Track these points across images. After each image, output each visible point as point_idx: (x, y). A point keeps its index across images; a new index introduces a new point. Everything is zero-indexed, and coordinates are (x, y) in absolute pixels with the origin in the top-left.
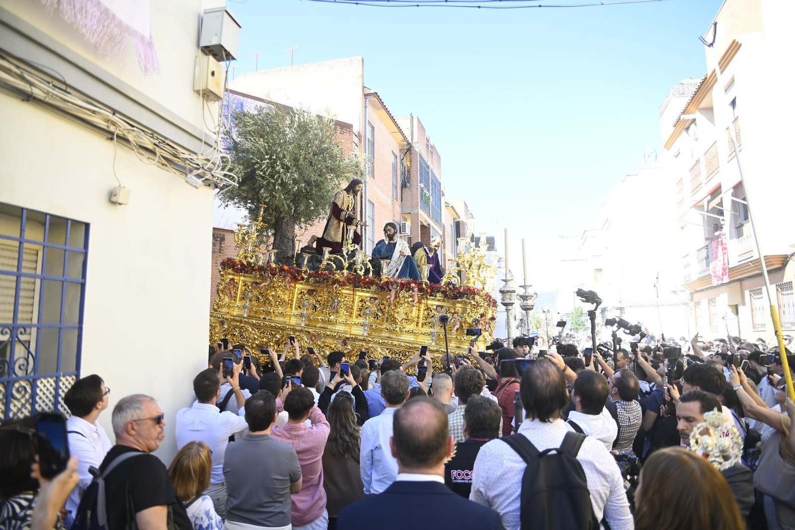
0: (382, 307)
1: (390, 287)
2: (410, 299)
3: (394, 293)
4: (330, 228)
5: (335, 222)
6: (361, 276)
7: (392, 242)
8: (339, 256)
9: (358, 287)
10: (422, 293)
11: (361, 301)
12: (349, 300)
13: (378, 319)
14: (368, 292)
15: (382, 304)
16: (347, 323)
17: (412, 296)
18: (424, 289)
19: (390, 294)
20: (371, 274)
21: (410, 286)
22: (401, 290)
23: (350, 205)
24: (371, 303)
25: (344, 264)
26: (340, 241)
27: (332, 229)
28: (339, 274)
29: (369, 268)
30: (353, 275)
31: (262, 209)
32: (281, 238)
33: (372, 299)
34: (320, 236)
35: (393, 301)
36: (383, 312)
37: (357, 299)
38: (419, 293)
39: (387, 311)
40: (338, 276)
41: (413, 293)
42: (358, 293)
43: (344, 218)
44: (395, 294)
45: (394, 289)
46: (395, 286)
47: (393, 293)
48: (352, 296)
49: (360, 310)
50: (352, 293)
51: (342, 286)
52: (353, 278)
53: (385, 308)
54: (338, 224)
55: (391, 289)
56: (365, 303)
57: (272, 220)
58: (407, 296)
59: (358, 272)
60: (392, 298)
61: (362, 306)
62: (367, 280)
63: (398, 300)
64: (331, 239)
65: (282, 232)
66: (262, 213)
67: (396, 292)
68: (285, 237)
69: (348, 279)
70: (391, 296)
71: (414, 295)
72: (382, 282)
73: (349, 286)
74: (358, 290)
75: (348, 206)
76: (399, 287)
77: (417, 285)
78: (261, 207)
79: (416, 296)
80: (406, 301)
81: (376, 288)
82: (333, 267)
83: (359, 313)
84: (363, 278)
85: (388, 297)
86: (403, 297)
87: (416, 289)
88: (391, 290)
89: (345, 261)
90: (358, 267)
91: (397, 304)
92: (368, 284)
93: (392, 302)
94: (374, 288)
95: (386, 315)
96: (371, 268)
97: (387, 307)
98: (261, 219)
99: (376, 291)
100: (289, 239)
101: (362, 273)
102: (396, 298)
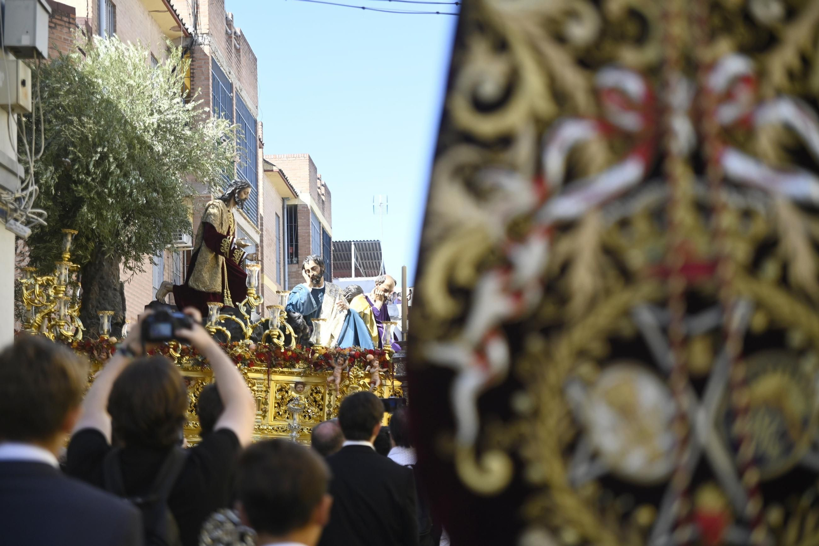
0: (318, 397)
1: (332, 362)
2: (367, 381)
3: (340, 371)
4: (200, 267)
5: (210, 256)
6: (280, 348)
7: (317, 288)
8: (234, 317)
9: (274, 367)
10: (385, 370)
11: (280, 390)
12: (260, 389)
13: (310, 417)
14: (291, 374)
15: (316, 393)
16: (261, 427)
17: (369, 375)
18: (388, 361)
19: (331, 374)
20: (293, 344)
21: (365, 358)
22: (351, 366)
23: (232, 226)
24: (297, 392)
25: (245, 330)
26: (219, 289)
27: (205, 270)
28: (241, 348)
29: (290, 334)
30: (265, 347)
31: (70, 238)
32: (101, 289)
33: (300, 386)
35: (340, 384)
36: (319, 405)
37: (274, 388)
38: (381, 370)
39: (327, 403)
40: (240, 351)
41: (372, 370)
42: (275, 377)
43: (227, 250)
44: (342, 373)
45: (339, 364)
46: (340, 360)
47: (338, 371)
48: (267, 382)
49: (279, 405)
50: (266, 377)
51: (249, 365)
52: (267, 352)
53: (323, 399)
54: (214, 261)
55: (334, 365)
56: (287, 392)
57: (86, 258)
58: (363, 375)
59: (276, 340)
60: (338, 381)
61: (282, 399)
62: (290, 353)
63: (347, 382)
65: (102, 278)
66: (69, 246)
67: (343, 370)
68: (109, 287)
69: (259, 354)
70: (335, 377)
71: (373, 373)
72: (317, 355)
73: (258, 365)
74: (275, 372)
75: (230, 227)
76: (347, 362)
77: (376, 356)
78: (66, 235)
79: (377, 374)
80: (361, 383)
81: (305, 366)
82: (226, 335)
83: (277, 410)
84: (283, 350)
85: (330, 378)
86: (355, 377)
87: (376, 363)
88: (333, 368)
89: (246, 325)
90: (274, 333)
91: (345, 389)
92: (291, 360)
93: (338, 386)
94: (299, 367)
95: (326, 409)
96: (293, 334)
97: (327, 397)
98: (67, 256)
99: (305, 372)
100: (115, 290)
101: (281, 342)
102: (342, 380)
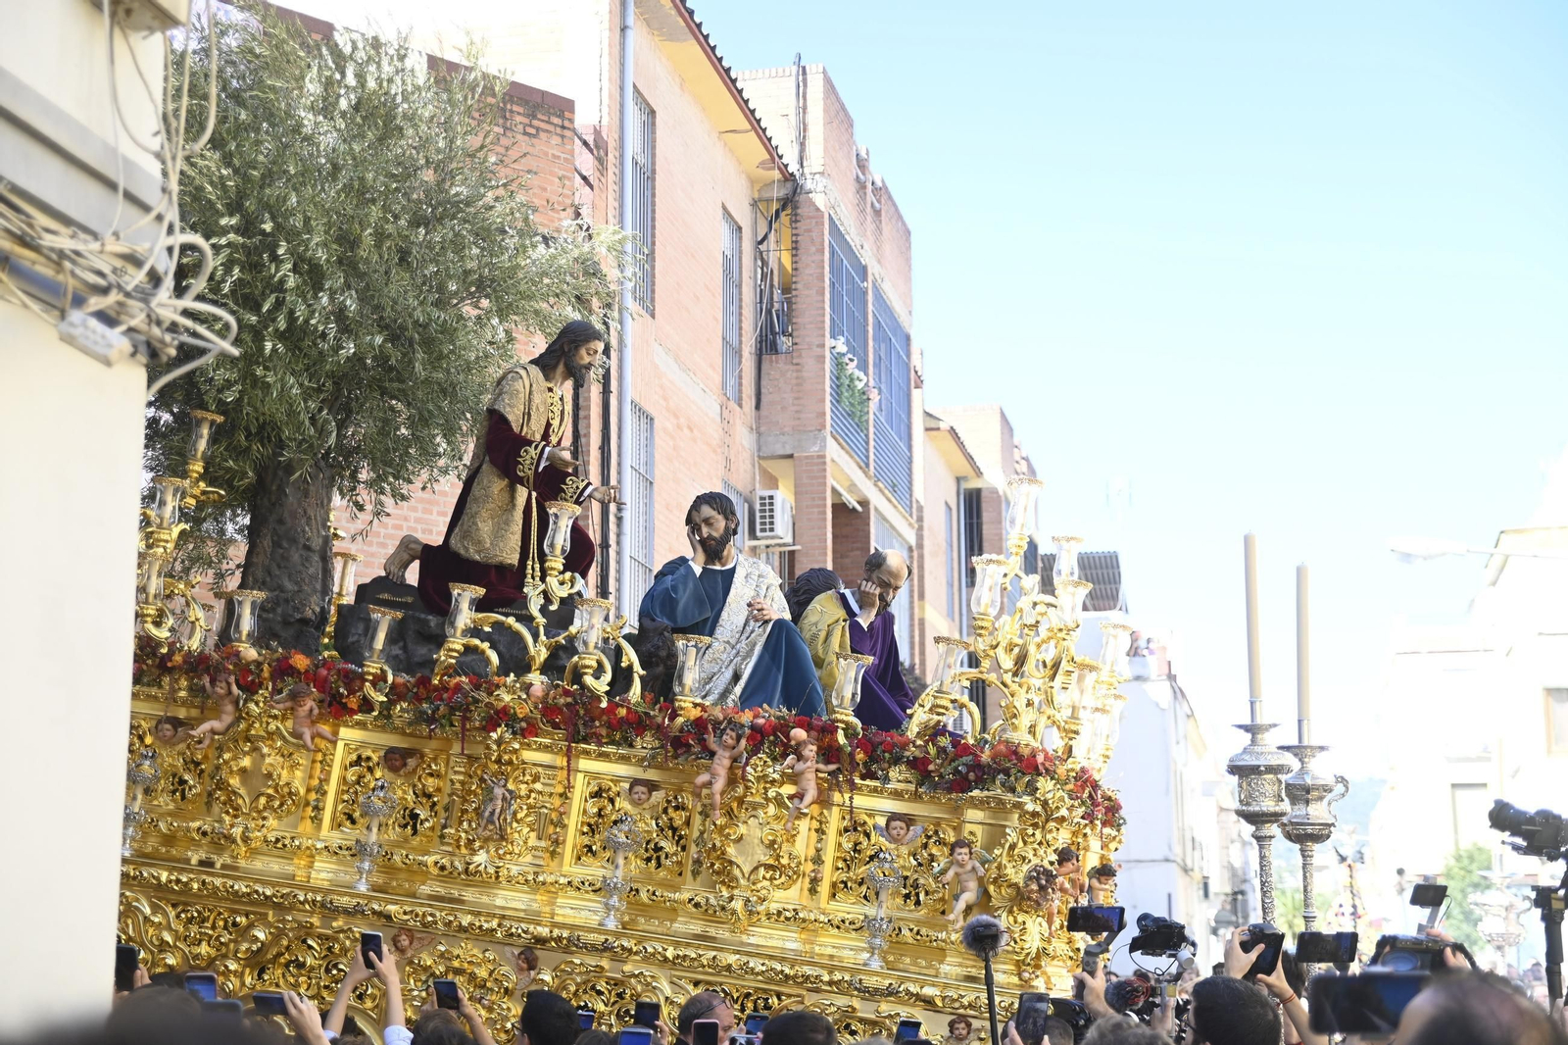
0: (679, 818)
1: (711, 740)
2: (788, 789)
3: (727, 763)
4: (475, 508)
5: (498, 486)
6: (598, 699)
7: (718, 567)
8: (511, 620)
9: (585, 740)
10: (832, 767)
11: (597, 794)
12: (548, 789)
13: (659, 865)
14: (624, 759)
15: (677, 808)
16: (541, 878)
17: (794, 778)
18: (840, 748)
19: (708, 769)
20: (636, 690)
21: (787, 736)
22: (754, 751)
23: (555, 423)
24: (636, 803)
25: (532, 650)
26: (514, 559)
27: (484, 514)
28: (511, 690)
29: (630, 667)
30: (567, 693)
31: (205, 431)
32: (276, 544)
33: (639, 789)
34: (437, 540)
35: (722, 793)
36: (681, 837)
37: (581, 787)
38: (821, 766)
39: (696, 834)
40: (507, 698)
41: (800, 766)
42: (584, 764)
43: (530, 473)
44: (731, 768)
45: (726, 747)
46: (729, 738)
47: (722, 763)
48: (565, 772)
49: (593, 829)
50: (561, 761)
51: (524, 733)
52: (567, 705)
53: (688, 823)
54: (506, 496)
55: (713, 746)
56: (612, 801)
57: (244, 474)
58: (776, 776)
59: (589, 680)
60: (719, 784)
61: (599, 814)
62: (623, 712)
63: (740, 790)
64: (479, 552)
65: (281, 522)
66: (202, 445)
67: (735, 760)
68: (294, 541)
69: (549, 710)
70: (714, 775)
71: (802, 773)
72: (680, 720)
73: (548, 734)
74: (587, 753)
75: (548, 425)
76: (743, 742)
77: (814, 734)
78: (199, 422)
79: (811, 776)
80: (771, 794)
81: (657, 743)
82: (488, 661)
83: (586, 840)
84: (604, 705)
85: (704, 778)
86: (758, 779)
87: (811, 750)
88: (712, 754)
89: (536, 636)
90: (587, 662)
91: (735, 805)
92: (624, 729)
93: (718, 797)
94: (645, 744)
95: (693, 849)
96: (637, 667)
97: (697, 820)
98: (198, 467)
99: (653, 757)
100: (308, 548)
101: (601, 686)
